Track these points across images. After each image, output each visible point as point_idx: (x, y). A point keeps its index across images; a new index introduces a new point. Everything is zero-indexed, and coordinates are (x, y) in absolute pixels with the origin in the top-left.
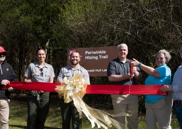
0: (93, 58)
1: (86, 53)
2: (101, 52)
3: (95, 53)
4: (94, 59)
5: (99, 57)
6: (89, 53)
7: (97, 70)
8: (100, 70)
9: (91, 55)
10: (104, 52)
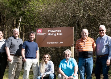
0: (53, 34)
1: (48, 31)
2: (58, 31)
3: (54, 31)
4: (54, 36)
5: (57, 34)
6: (50, 31)
7: (55, 43)
8: (57, 43)
9: (52, 33)
10: (60, 31)
